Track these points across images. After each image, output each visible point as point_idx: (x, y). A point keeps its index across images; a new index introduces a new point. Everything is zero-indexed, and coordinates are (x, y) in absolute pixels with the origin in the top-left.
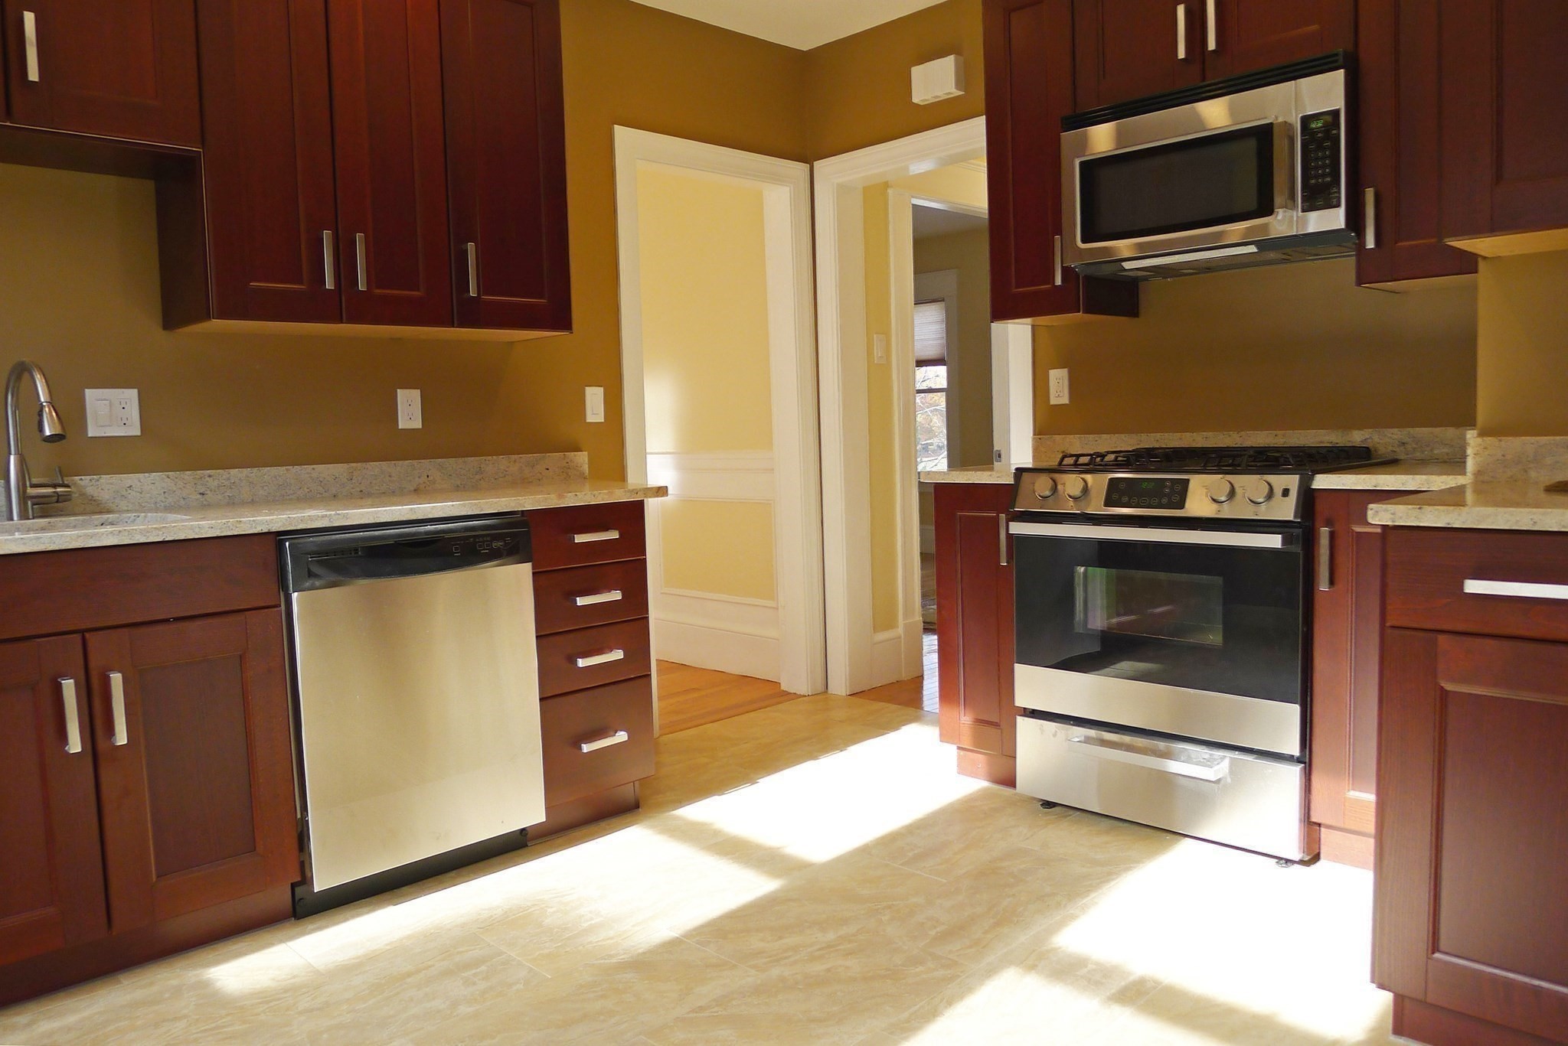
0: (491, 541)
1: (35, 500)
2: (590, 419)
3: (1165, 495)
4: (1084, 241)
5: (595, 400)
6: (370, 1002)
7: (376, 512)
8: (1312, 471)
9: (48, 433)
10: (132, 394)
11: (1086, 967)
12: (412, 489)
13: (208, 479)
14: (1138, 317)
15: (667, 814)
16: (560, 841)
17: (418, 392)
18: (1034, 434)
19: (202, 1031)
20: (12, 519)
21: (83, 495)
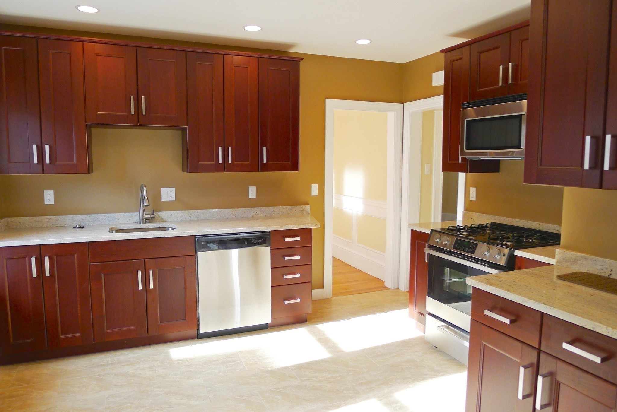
0: (257, 240)
1: (146, 219)
2: (313, 194)
3: (470, 248)
4: (466, 149)
5: (315, 190)
6: (201, 366)
7: (223, 230)
8: (514, 249)
9: (145, 205)
10: (173, 189)
11: (397, 404)
12: (251, 216)
13: (192, 213)
14: (499, 172)
15: (314, 326)
16: (278, 329)
17: (255, 187)
18: (464, 210)
19: (161, 365)
20: (140, 224)
21: (159, 216)
